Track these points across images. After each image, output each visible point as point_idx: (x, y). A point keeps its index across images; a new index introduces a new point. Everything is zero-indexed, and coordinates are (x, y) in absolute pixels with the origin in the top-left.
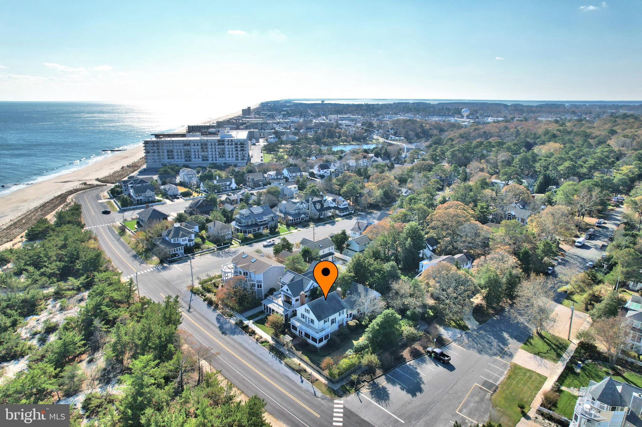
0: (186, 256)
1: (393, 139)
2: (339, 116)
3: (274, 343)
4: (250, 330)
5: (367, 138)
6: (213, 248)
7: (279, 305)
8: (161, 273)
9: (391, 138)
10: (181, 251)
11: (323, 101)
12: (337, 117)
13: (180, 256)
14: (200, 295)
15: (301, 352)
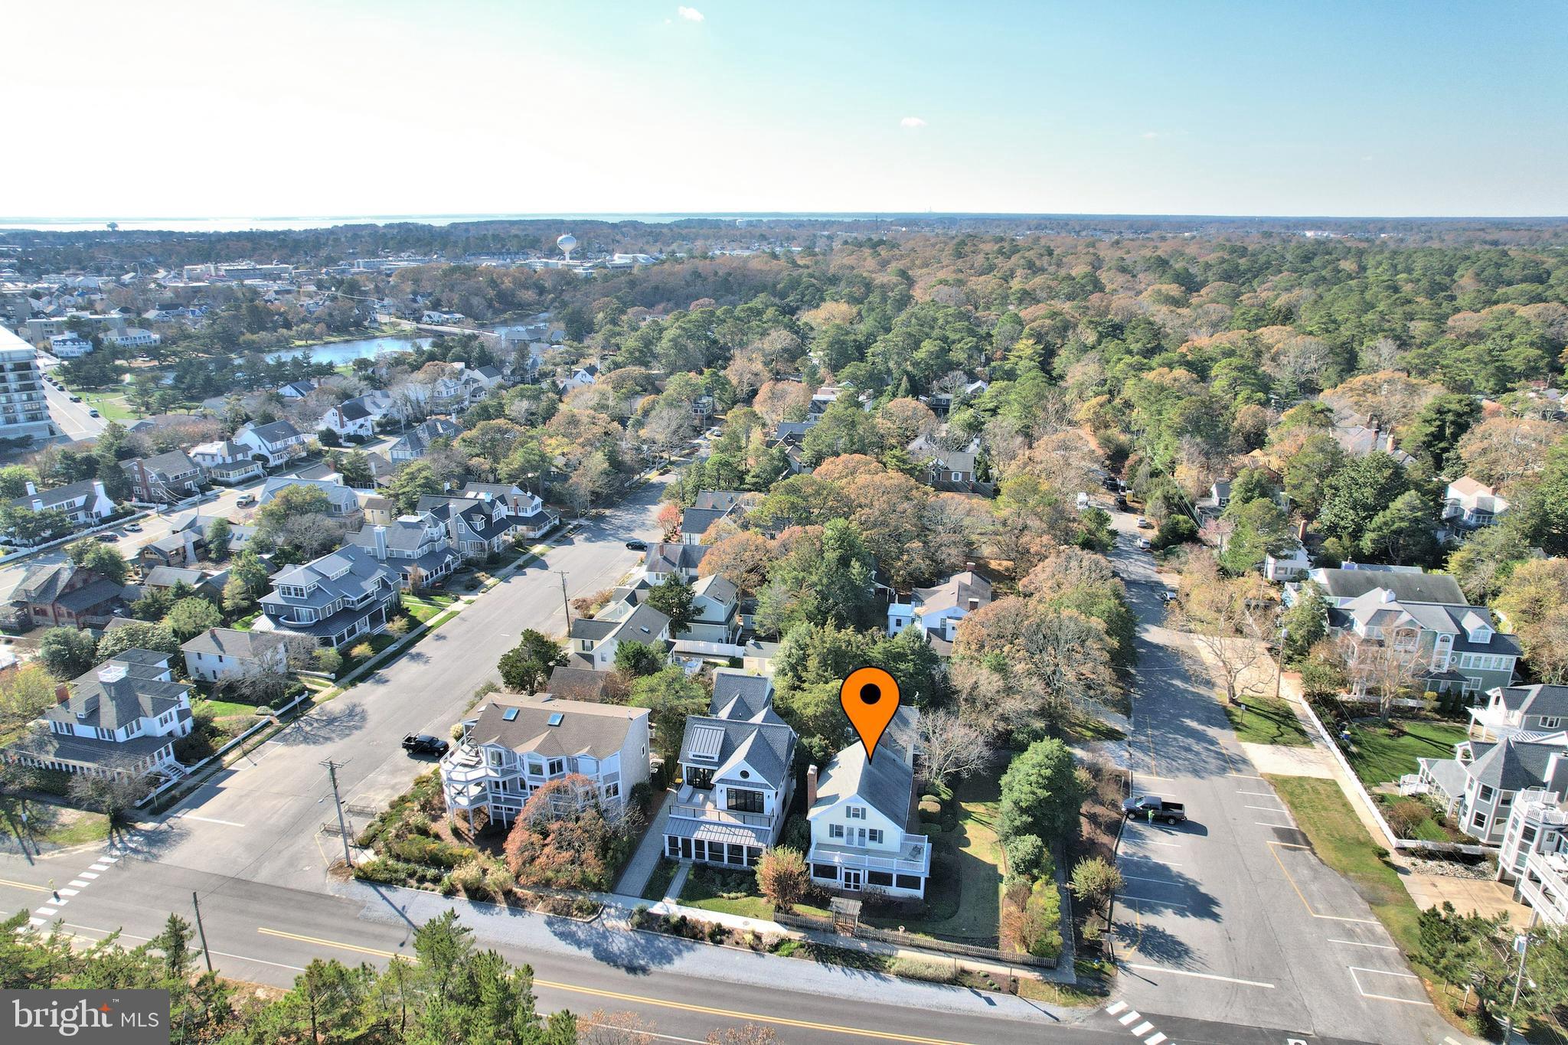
0: (194, 774)
1: (435, 319)
2: (224, 267)
3: (803, 935)
4: (707, 930)
5: (366, 323)
6: (265, 719)
7: (727, 826)
8: (162, 861)
9: (429, 316)
10: (164, 761)
11: (113, 225)
12: (217, 269)
13: (175, 779)
14: (413, 882)
15: (902, 929)
